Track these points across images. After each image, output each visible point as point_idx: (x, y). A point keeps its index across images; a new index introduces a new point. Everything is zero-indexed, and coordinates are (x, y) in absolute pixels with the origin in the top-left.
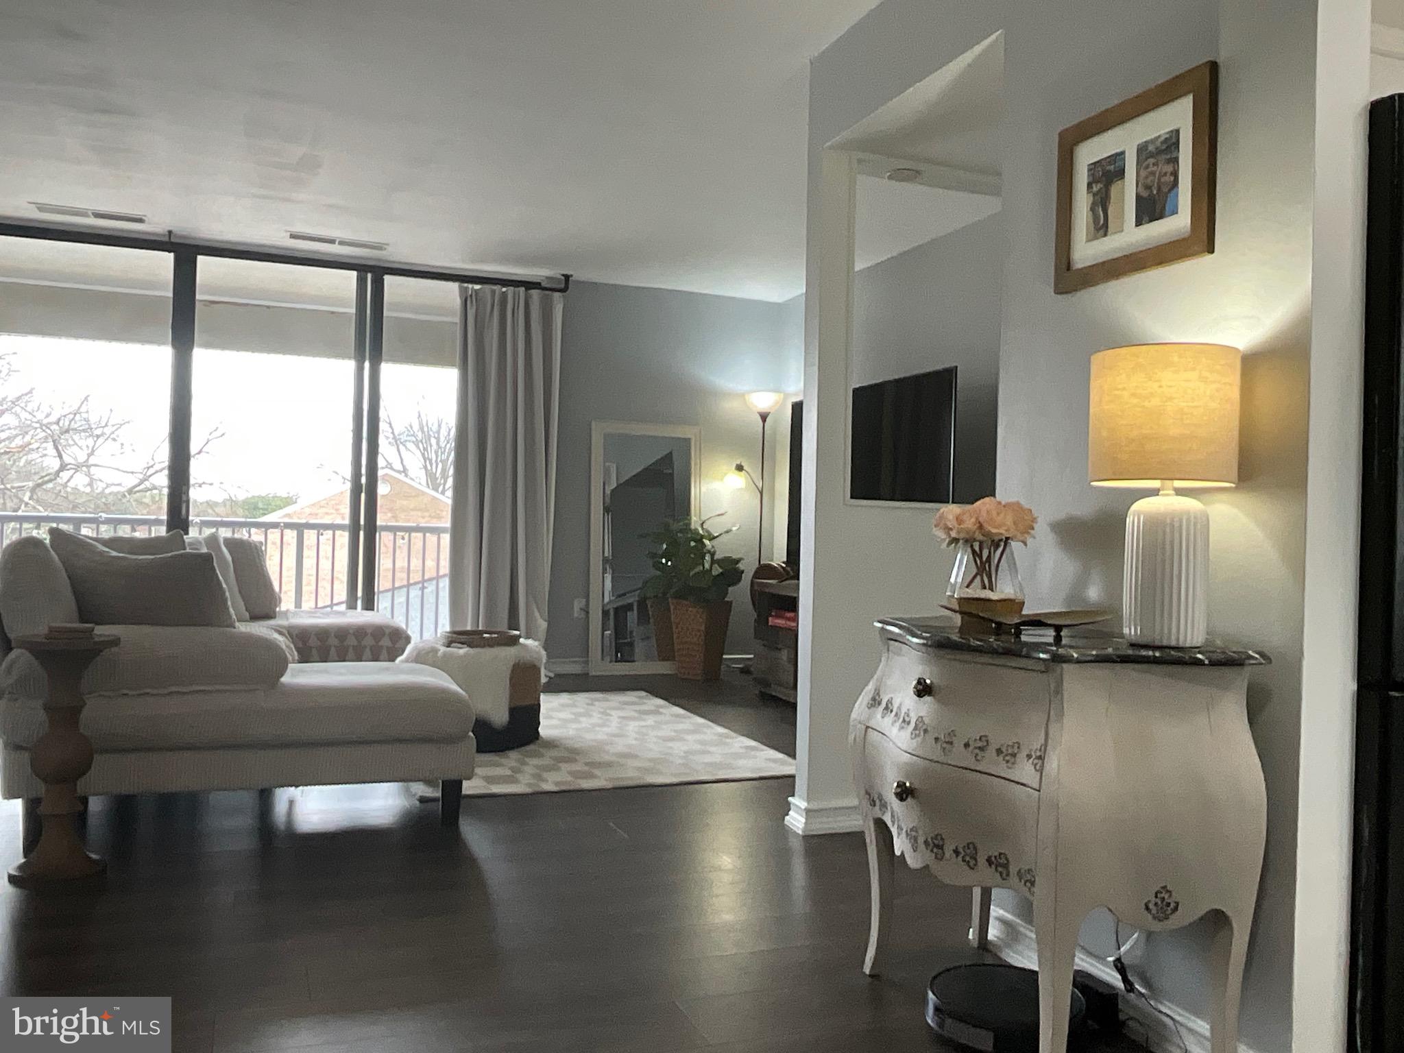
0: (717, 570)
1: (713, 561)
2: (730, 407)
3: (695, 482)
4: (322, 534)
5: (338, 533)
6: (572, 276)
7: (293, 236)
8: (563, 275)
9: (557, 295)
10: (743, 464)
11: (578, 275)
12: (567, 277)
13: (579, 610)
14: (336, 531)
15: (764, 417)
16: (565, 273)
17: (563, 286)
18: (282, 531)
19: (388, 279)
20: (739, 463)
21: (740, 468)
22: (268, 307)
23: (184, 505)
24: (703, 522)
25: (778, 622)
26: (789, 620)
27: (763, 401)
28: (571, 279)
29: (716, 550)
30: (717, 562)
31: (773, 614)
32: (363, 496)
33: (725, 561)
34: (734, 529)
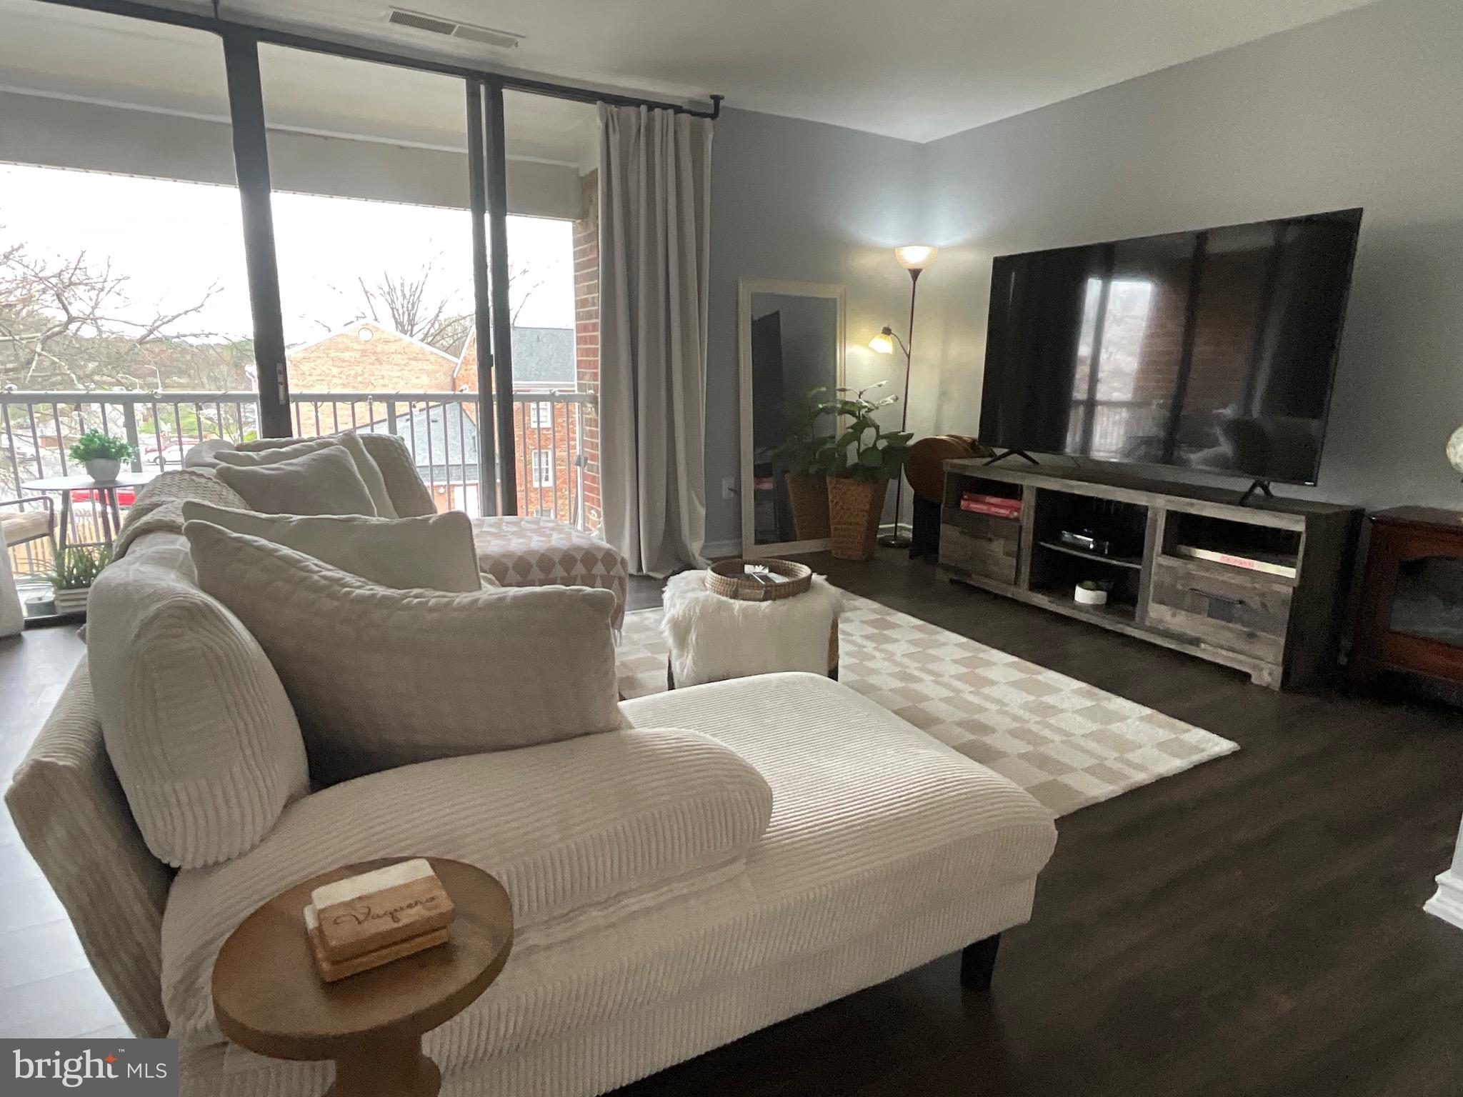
0: (882, 444)
1: (879, 437)
2: (865, 263)
3: (841, 346)
6: (723, 98)
7: (397, 18)
8: (712, 97)
9: (708, 121)
10: (891, 328)
11: (731, 98)
12: (717, 99)
13: (727, 490)
15: (915, 275)
16: (715, 94)
17: (711, 111)
18: (371, 404)
19: (507, 94)
20: (886, 326)
21: (887, 331)
22: (326, 138)
23: (281, 388)
24: (861, 393)
25: (975, 507)
26: (994, 506)
27: (914, 255)
28: (722, 103)
29: (878, 422)
30: (884, 437)
31: (965, 497)
32: (493, 369)
33: (892, 437)
34: (890, 400)
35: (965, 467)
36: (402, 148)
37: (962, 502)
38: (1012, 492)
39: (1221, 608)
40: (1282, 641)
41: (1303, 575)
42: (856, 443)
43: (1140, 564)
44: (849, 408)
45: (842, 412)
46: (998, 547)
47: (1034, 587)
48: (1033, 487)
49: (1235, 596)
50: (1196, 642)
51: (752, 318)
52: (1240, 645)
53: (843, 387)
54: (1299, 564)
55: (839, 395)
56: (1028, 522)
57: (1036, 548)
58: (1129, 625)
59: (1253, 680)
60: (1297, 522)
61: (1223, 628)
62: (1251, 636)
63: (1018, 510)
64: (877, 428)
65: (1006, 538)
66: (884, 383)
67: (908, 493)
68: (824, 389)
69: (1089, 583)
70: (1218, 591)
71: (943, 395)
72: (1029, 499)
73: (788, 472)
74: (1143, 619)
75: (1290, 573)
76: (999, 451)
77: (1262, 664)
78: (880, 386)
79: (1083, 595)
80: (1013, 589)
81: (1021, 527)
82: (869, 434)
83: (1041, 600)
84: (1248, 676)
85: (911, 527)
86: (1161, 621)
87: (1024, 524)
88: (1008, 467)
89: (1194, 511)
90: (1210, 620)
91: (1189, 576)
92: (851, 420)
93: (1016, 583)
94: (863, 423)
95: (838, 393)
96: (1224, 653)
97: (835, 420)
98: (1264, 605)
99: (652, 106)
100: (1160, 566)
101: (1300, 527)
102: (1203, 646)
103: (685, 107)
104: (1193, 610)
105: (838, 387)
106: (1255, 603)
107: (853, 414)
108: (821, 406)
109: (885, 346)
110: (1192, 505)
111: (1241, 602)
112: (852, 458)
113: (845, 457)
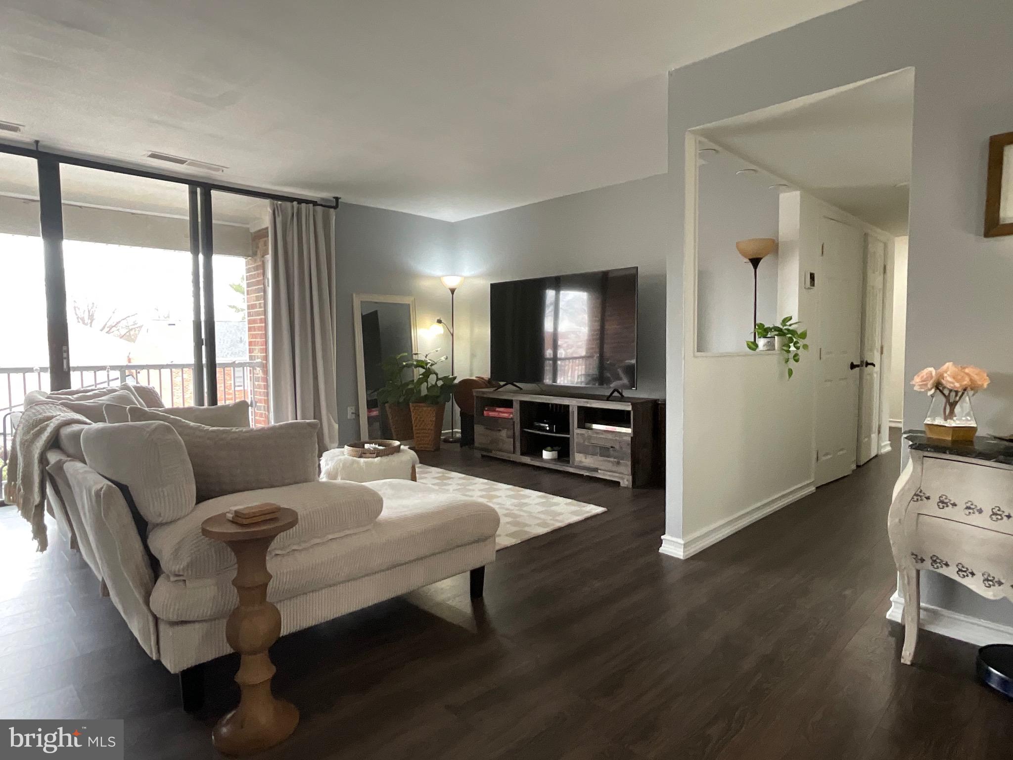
0: (440, 383)
1: (438, 379)
2: (425, 285)
3: (414, 330)
4: (139, 373)
5: (151, 371)
6: (340, 198)
7: (153, 156)
8: (334, 198)
9: (332, 210)
10: (441, 319)
11: (345, 198)
12: (337, 199)
13: (351, 413)
14: (150, 370)
15: (453, 291)
16: (336, 196)
17: (334, 205)
19: (214, 193)
20: (439, 318)
21: (439, 321)
23: (65, 362)
24: (427, 356)
25: (492, 414)
26: (503, 413)
27: (451, 281)
28: (340, 200)
29: (437, 371)
30: (441, 379)
31: (486, 409)
32: (204, 347)
33: (445, 379)
34: (443, 358)
35: (483, 393)
36: (133, 214)
37: (485, 412)
38: (508, 404)
39: (605, 451)
40: (629, 463)
41: (634, 431)
42: (425, 384)
43: (569, 434)
44: (421, 364)
45: (416, 366)
46: (504, 433)
47: (523, 454)
48: (517, 400)
49: (608, 445)
50: (596, 470)
51: (362, 314)
52: (614, 469)
53: (416, 352)
54: (632, 427)
55: (415, 357)
56: (517, 420)
57: (522, 433)
58: (567, 466)
59: (622, 484)
60: (629, 405)
61: (607, 461)
62: (618, 463)
63: (511, 413)
64: (437, 374)
65: (508, 429)
66: (439, 349)
67: (457, 410)
68: (406, 354)
69: (549, 448)
70: (602, 443)
71: (473, 355)
72: (516, 406)
73: (387, 402)
74: (573, 463)
75: (629, 431)
76: (502, 383)
77: (624, 476)
78: (437, 351)
79: (546, 455)
80: (513, 455)
81: (514, 422)
82: (432, 379)
83: (527, 460)
84: (619, 483)
85: (460, 431)
86: (581, 462)
87: (515, 420)
88: (507, 391)
89: (588, 405)
90: (602, 458)
91: (590, 438)
92: (422, 371)
93: (514, 452)
94: (428, 372)
95: (414, 356)
96: (609, 473)
97: (413, 371)
98: (621, 448)
99: (300, 201)
100: (578, 434)
101: (629, 408)
102: (599, 471)
103: (318, 203)
104: (593, 454)
105: (414, 352)
106: (617, 447)
107: (424, 368)
108: (404, 364)
109: (440, 329)
110: (587, 402)
111: (612, 447)
112: (424, 392)
113: (420, 391)
